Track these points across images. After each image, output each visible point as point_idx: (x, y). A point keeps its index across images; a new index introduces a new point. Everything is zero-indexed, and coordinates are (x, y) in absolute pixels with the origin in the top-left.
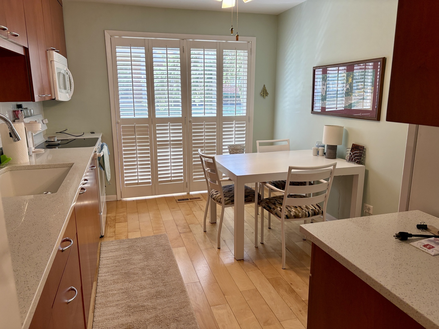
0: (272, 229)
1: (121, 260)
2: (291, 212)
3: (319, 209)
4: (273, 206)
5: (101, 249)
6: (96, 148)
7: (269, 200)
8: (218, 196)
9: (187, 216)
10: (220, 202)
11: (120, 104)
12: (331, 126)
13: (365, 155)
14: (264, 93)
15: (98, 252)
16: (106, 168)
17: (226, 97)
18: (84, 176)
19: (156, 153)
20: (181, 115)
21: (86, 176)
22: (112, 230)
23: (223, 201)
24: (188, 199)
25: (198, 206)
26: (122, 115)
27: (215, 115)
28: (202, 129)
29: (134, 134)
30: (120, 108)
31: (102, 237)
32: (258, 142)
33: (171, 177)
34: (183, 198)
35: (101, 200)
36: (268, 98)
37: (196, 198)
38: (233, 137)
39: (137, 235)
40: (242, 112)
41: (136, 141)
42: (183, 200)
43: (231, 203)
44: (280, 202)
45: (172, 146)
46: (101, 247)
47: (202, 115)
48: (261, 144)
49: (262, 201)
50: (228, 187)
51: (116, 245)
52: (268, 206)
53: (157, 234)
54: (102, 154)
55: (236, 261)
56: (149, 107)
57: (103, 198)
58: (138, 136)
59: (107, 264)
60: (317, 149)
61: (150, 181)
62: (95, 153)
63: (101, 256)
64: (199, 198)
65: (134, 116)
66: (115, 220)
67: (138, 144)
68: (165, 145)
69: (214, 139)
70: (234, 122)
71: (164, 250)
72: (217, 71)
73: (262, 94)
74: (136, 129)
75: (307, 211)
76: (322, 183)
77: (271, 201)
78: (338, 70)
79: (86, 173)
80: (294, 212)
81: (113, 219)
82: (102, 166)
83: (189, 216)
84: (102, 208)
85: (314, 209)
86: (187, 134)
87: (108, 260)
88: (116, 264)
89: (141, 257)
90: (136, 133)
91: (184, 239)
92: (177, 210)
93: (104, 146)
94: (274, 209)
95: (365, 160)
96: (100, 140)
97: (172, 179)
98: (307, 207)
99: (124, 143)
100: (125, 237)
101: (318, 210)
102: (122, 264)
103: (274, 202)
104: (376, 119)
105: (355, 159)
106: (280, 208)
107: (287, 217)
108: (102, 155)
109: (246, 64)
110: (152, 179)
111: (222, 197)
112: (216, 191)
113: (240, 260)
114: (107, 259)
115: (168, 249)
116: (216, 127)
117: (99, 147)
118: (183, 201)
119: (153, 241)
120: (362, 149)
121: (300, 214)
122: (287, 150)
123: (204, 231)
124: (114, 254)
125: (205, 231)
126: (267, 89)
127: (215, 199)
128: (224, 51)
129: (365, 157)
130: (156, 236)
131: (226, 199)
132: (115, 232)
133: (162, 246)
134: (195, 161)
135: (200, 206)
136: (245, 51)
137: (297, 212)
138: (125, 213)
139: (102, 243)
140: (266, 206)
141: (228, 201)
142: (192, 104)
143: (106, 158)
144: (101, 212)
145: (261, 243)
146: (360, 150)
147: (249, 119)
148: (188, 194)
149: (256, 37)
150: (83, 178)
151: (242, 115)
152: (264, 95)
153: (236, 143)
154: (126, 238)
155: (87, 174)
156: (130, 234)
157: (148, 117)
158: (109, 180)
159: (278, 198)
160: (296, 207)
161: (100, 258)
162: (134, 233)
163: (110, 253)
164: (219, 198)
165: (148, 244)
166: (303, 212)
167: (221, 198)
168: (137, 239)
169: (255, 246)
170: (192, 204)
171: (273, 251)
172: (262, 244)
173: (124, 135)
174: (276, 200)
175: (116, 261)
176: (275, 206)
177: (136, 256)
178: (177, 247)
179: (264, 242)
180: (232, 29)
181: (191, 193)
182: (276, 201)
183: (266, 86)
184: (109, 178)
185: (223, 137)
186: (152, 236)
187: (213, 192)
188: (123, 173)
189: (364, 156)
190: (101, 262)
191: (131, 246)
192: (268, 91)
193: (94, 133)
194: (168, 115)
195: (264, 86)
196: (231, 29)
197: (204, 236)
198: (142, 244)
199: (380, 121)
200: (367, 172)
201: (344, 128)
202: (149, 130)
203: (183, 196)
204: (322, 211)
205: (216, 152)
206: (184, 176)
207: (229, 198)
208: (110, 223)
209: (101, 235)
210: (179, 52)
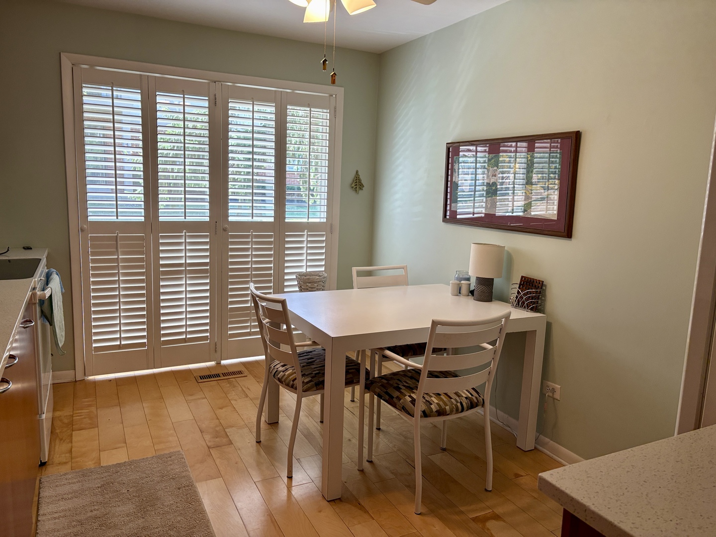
0: (383, 431)
1: (87, 519)
2: (431, 404)
3: (478, 396)
4: (396, 394)
5: (41, 495)
6: (35, 281)
7: (386, 380)
8: (288, 374)
9: (220, 410)
10: (292, 387)
11: (88, 194)
12: (482, 244)
13: (544, 296)
14: (357, 184)
15: (34, 500)
16: (55, 320)
17: (292, 189)
18: (7, 348)
19: (158, 287)
20: (208, 218)
21: (13, 349)
22: (65, 447)
23: (299, 383)
24: (218, 375)
25: (240, 389)
26: (91, 214)
27: (272, 220)
28: (247, 243)
29: (116, 253)
30: (88, 202)
31: (43, 464)
32: (355, 270)
33: (186, 333)
34: (208, 373)
35: (43, 382)
36: (364, 193)
37: (234, 373)
38: (304, 259)
39: (119, 457)
40: (320, 216)
41: (118, 266)
42: (209, 377)
43: (315, 388)
44: (407, 385)
45: (189, 274)
46: (40, 488)
47: (249, 219)
48: (360, 274)
49: (373, 383)
50: (305, 354)
51: (74, 483)
52: (387, 393)
53: (162, 453)
54: (47, 293)
55: (327, 502)
56: (146, 201)
57: (47, 379)
58: (122, 255)
59: (54, 530)
60: (459, 284)
61: (145, 341)
62: (34, 291)
63: (41, 512)
64: (240, 372)
65: (115, 217)
66: (71, 425)
67: (121, 270)
68: (175, 272)
69: (269, 262)
70: (305, 233)
71: (179, 489)
72: (276, 142)
73: (353, 185)
74: (119, 243)
75: (459, 401)
76: (485, 349)
77: (391, 382)
78: (476, 152)
79: (12, 343)
80: (437, 403)
81: (66, 421)
82: (48, 316)
83: (224, 410)
84: (45, 403)
85: (470, 396)
86: (219, 252)
87: (57, 521)
88: (75, 530)
89: (129, 508)
90: (119, 250)
91: (218, 461)
92: (199, 399)
93: (52, 277)
94: (399, 399)
95: (544, 305)
96: (44, 262)
97: (188, 337)
98: (457, 394)
99: (94, 268)
100: (93, 462)
101: (476, 398)
102: (89, 527)
103: (396, 385)
104: (565, 234)
105: (528, 304)
106: (410, 396)
107: (425, 414)
108: (47, 296)
109: (327, 133)
110: (148, 337)
111: (298, 375)
112: (282, 364)
113: (334, 500)
114: (55, 518)
115: (188, 486)
116: (273, 240)
117: (42, 278)
118: (209, 380)
119: (154, 469)
120: (539, 285)
121: (447, 408)
122: (403, 285)
123: (257, 442)
124: (69, 505)
125: (259, 442)
126: (361, 177)
127: (283, 380)
128: (288, 107)
129: (545, 300)
130: (159, 457)
131: (306, 381)
132: (71, 451)
133: (173, 479)
134: (232, 302)
135: (244, 389)
136: (325, 111)
137: (441, 403)
138: (93, 409)
139: (42, 480)
140: (383, 394)
141: (309, 385)
142: (230, 197)
143: (56, 301)
144: (41, 414)
145: (368, 461)
146: (536, 288)
147: (331, 227)
148: (219, 364)
149: (343, 88)
150: (7, 354)
151: (319, 221)
152: (356, 188)
153: (308, 270)
154: (94, 464)
155: (14, 345)
156: (104, 455)
157: (143, 220)
158: (60, 345)
159: (401, 375)
160: (439, 395)
161: (38, 515)
162: (114, 451)
163: (61, 503)
164: (291, 377)
165: (144, 475)
166: (452, 403)
167: (296, 379)
168: (119, 465)
169: (357, 468)
170: (228, 385)
171: (392, 476)
172: (371, 462)
173: (93, 254)
174: (399, 380)
175: (74, 521)
176: (401, 392)
177: (119, 506)
178: (206, 480)
179: (374, 459)
180: (325, 61)
181: (224, 362)
182: (399, 383)
183: (359, 173)
184: (61, 341)
185: (286, 259)
186: (153, 457)
187: (278, 366)
188: (89, 327)
189: (543, 298)
190: (39, 527)
191: (108, 483)
192: (363, 182)
193: (31, 249)
194: (184, 218)
195: (357, 172)
196: (323, 61)
197: (258, 452)
198: (131, 478)
199: (573, 239)
200: (549, 326)
201: (506, 248)
202: (146, 244)
203: (208, 368)
204: (483, 400)
205: (272, 285)
206: (211, 331)
207: (310, 379)
208: (60, 432)
209: (41, 461)
210: (206, 104)
